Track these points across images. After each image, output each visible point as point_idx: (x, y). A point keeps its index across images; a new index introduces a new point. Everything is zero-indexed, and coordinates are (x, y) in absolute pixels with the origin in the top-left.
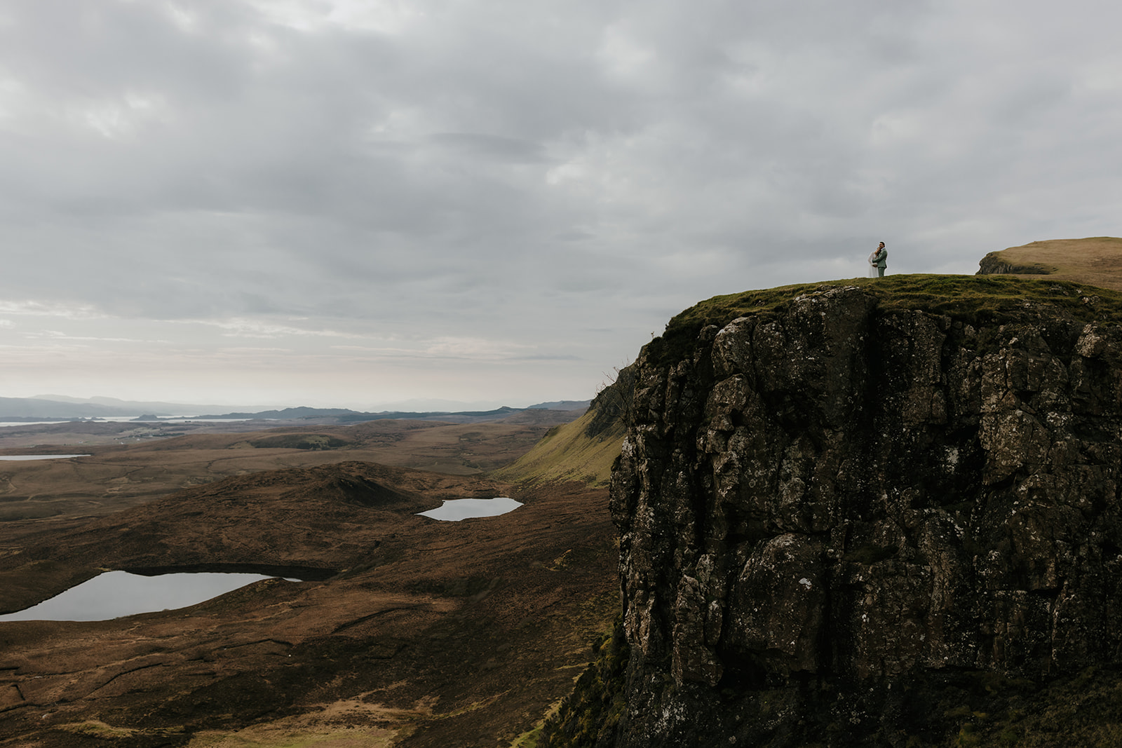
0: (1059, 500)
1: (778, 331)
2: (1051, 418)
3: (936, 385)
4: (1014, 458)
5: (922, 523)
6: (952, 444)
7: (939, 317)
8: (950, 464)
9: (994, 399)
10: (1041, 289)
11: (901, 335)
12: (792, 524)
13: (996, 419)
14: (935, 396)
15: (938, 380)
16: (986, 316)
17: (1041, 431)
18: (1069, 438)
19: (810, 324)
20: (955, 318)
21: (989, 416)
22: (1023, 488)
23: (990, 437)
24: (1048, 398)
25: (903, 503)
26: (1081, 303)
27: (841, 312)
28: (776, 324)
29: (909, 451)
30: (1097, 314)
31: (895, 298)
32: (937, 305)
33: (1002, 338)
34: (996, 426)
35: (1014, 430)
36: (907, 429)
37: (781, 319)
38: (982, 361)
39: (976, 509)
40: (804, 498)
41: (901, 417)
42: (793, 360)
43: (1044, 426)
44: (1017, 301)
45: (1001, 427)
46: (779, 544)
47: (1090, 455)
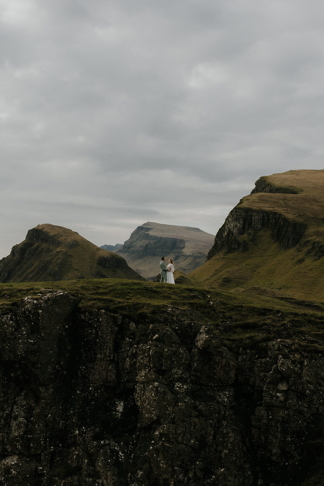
0: (178, 441)
1: (12, 320)
2: (177, 387)
3: (111, 360)
4: (152, 413)
5: (99, 451)
6: (120, 399)
7: (114, 315)
8: (118, 412)
9: (143, 373)
10: (184, 295)
11: (91, 326)
12: (17, 449)
13: (144, 386)
14: (109, 368)
15: (112, 358)
16: (143, 316)
17: (169, 396)
18: (187, 400)
19: (32, 317)
20: (124, 317)
21: (140, 384)
22: (157, 433)
23: (140, 398)
24: (176, 373)
25: (88, 437)
26: (208, 305)
27: (52, 310)
28: (11, 315)
29: (93, 403)
30: (216, 314)
31: (91, 300)
32: (115, 306)
33: (151, 333)
34: (144, 391)
35: (153, 395)
36: (92, 388)
37: (15, 312)
38: (137, 348)
39: (133, 441)
40: (26, 432)
41: (89, 380)
42: (20, 341)
43: (172, 392)
44: (164, 306)
45: (146, 392)
46: (7, 463)
47: (200, 411)
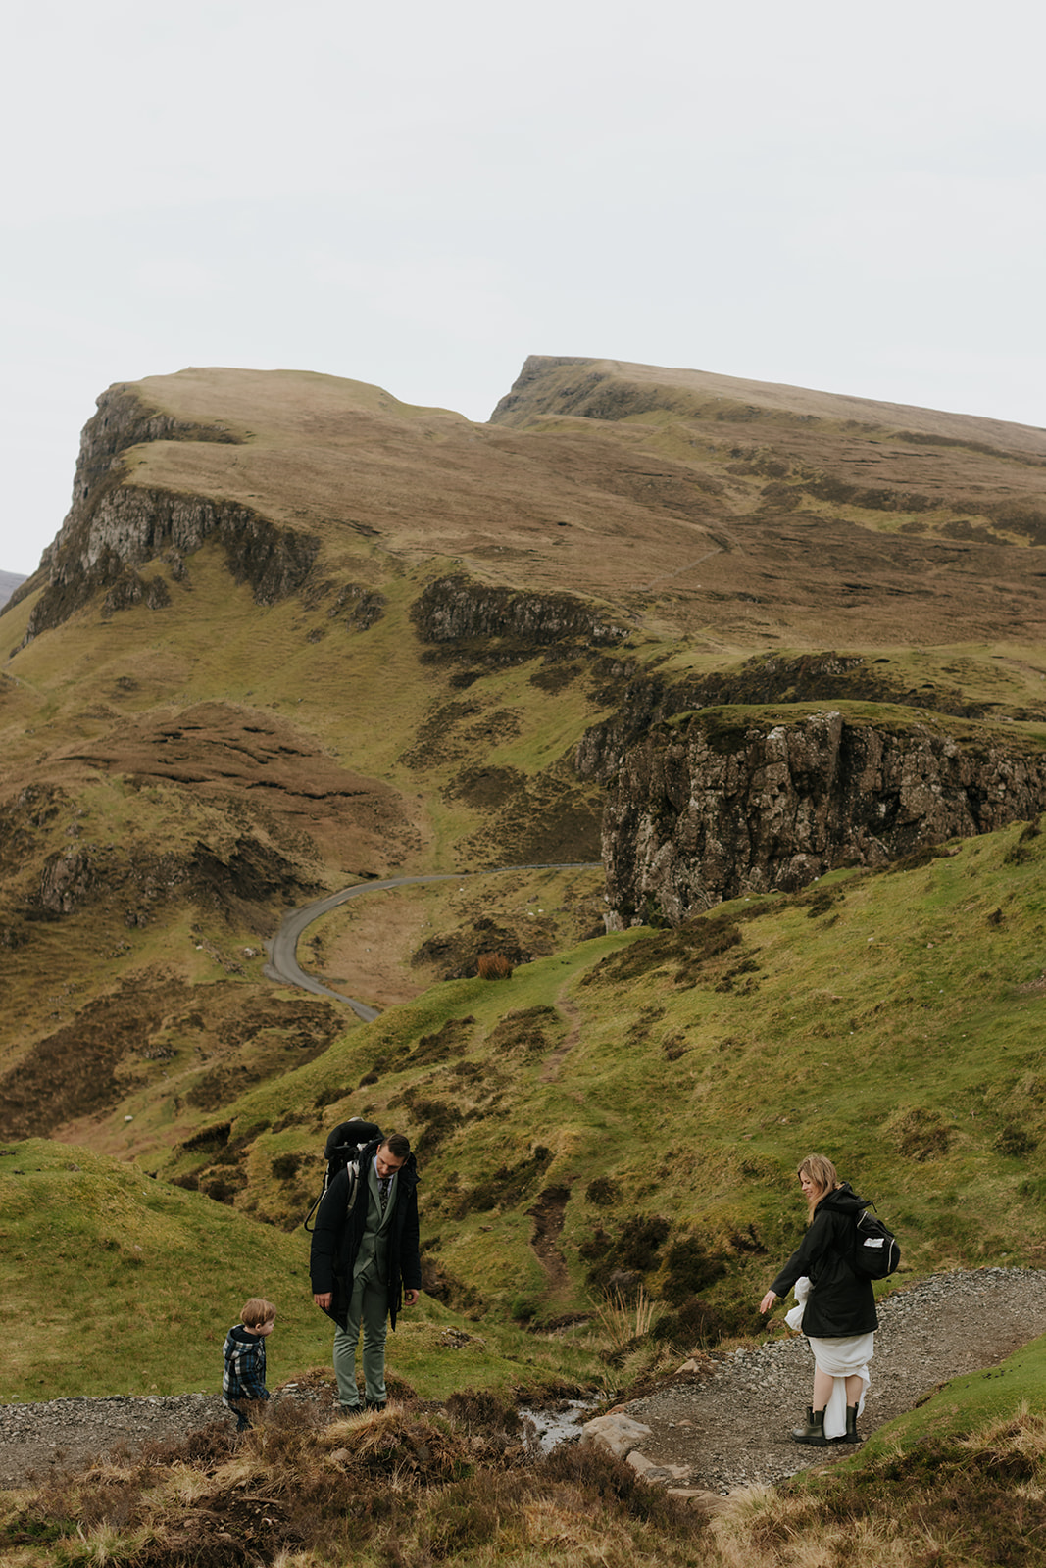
1: (803, 737)
2: (935, 789)
4: (919, 810)
6: (882, 801)
8: (882, 812)
9: (909, 778)
11: (861, 741)
13: (910, 789)
14: (877, 775)
15: (880, 767)
19: (821, 734)
21: (906, 787)
23: (906, 798)
24: (933, 778)
25: (860, 835)
27: (833, 728)
28: (801, 733)
29: (863, 806)
31: (854, 719)
34: (910, 792)
36: (862, 793)
37: (804, 730)
38: (903, 758)
40: (812, 833)
41: (860, 787)
42: (812, 755)
43: (932, 792)
45: (913, 793)
47: (950, 808)
